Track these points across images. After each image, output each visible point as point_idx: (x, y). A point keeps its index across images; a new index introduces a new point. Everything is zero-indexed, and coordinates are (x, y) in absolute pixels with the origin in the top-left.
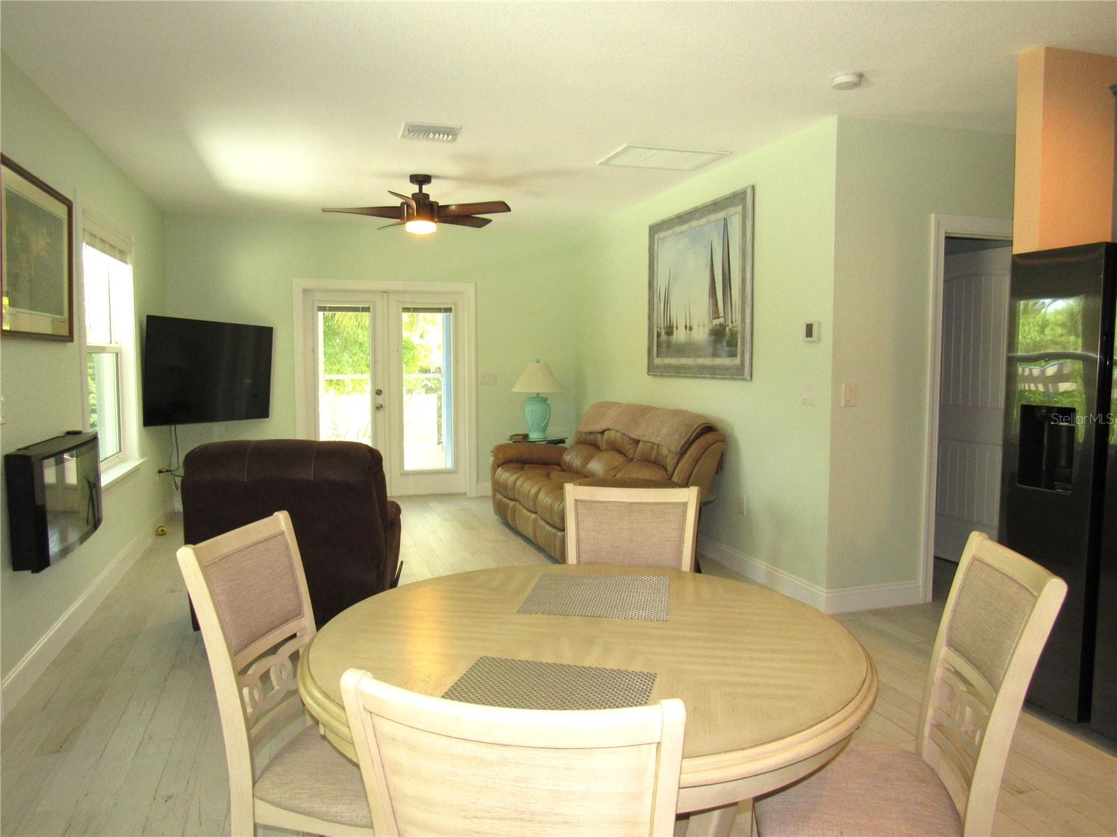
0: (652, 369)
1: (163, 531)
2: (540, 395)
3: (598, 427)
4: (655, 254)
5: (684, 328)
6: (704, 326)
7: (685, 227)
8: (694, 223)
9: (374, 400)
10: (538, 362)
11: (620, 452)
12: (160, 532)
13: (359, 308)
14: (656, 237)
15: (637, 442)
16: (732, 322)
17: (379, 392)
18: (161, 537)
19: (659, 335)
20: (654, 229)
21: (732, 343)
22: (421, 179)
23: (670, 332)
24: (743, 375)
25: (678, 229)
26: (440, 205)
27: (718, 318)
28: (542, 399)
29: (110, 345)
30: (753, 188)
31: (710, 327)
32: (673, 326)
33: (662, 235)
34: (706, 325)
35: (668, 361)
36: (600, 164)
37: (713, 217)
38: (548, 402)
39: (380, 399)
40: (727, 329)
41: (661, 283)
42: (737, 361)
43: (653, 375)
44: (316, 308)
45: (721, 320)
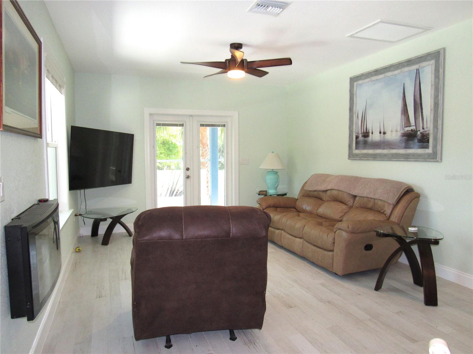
0: (352, 156)
1: (79, 250)
2: (274, 170)
3: (323, 188)
4: (354, 93)
5: (379, 133)
6: (397, 131)
7: (381, 76)
8: (389, 74)
9: (185, 173)
10: (273, 153)
11: (341, 202)
12: (77, 250)
13: (178, 124)
14: (355, 83)
15: (355, 197)
16: (423, 129)
17: (188, 169)
18: (78, 253)
19: (357, 137)
20: (353, 80)
21: (424, 140)
22: (236, 46)
23: (366, 135)
24: (436, 159)
25: (374, 78)
26: (248, 61)
27: (410, 126)
28: (275, 172)
29: (51, 142)
30: (444, 49)
31: (402, 131)
32: (369, 132)
33: (360, 82)
34: (399, 131)
35: (365, 151)
36: (349, 36)
37: (406, 69)
38: (278, 174)
39: (188, 173)
40: (419, 133)
41: (359, 108)
42: (430, 151)
43: (351, 159)
44: (155, 124)
45: (413, 128)
